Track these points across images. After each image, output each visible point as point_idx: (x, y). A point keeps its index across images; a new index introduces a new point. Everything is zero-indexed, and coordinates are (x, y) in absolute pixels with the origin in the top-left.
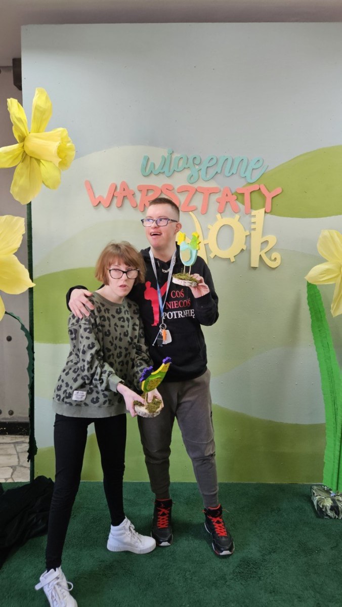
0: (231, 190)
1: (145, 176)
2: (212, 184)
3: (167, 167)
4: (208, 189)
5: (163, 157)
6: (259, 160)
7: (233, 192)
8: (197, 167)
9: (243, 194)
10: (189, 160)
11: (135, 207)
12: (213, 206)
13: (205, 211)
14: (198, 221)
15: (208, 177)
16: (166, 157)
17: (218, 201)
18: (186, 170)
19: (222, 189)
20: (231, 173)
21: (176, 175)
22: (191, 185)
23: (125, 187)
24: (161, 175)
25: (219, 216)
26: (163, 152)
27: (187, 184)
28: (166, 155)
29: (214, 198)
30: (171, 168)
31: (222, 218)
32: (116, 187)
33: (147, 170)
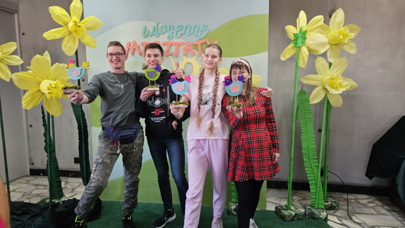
0: (190, 44)
1: (145, 37)
2: (180, 40)
3: (156, 32)
4: (178, 43)
5: (153, 26)
6: (205, 26)
7: (192, 44)
8: (172, 31)
9: (197, 45)
10: (167, 28)
11: (141, 54)
12: (181, 53)
13: (177, 56)
14: (174, 61)
15: (178, 36)
16: (155, 26)
17: (184, 49)
18: (166, 33)
19: (185, 43)
20: (190, 34)
21: (161, 36)
22: (169, 41)
23: (135, 43)
24: (153, 37)
25: (184, 57)
26: (154, 24)
27: (167, 40)
28: (155, 25)
29: (181, 48)
30: (158, 32)
31: (186, 59)
32: (130, 43)
33: (146, 34)
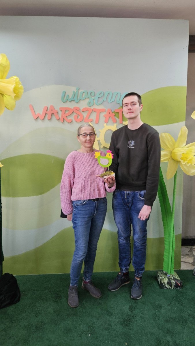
1: (64, 102)
2: (101, 107)
3: (76, 98)
4: (99, 110)
5: (74, 91)
7: (113, 111)
8: (93, 98)
9: (118, 113)
10: (88, 94)
11: (59, 120)
12: (102, 119)
13: (97, 122)
15: (99, 103)
16: (75, 92)
17: (105, 116)
18: (87, 99)
19: (107, 110)
20: (112, 101)
21: (81, 102)
23: (52, 108)
24: (73, 102)
25: (105, 124)
26: (74, 89)
27: (87, 107)
29: (102, 115)
31: (107, 126)
32: (47, 108)
33: (65, 99)
